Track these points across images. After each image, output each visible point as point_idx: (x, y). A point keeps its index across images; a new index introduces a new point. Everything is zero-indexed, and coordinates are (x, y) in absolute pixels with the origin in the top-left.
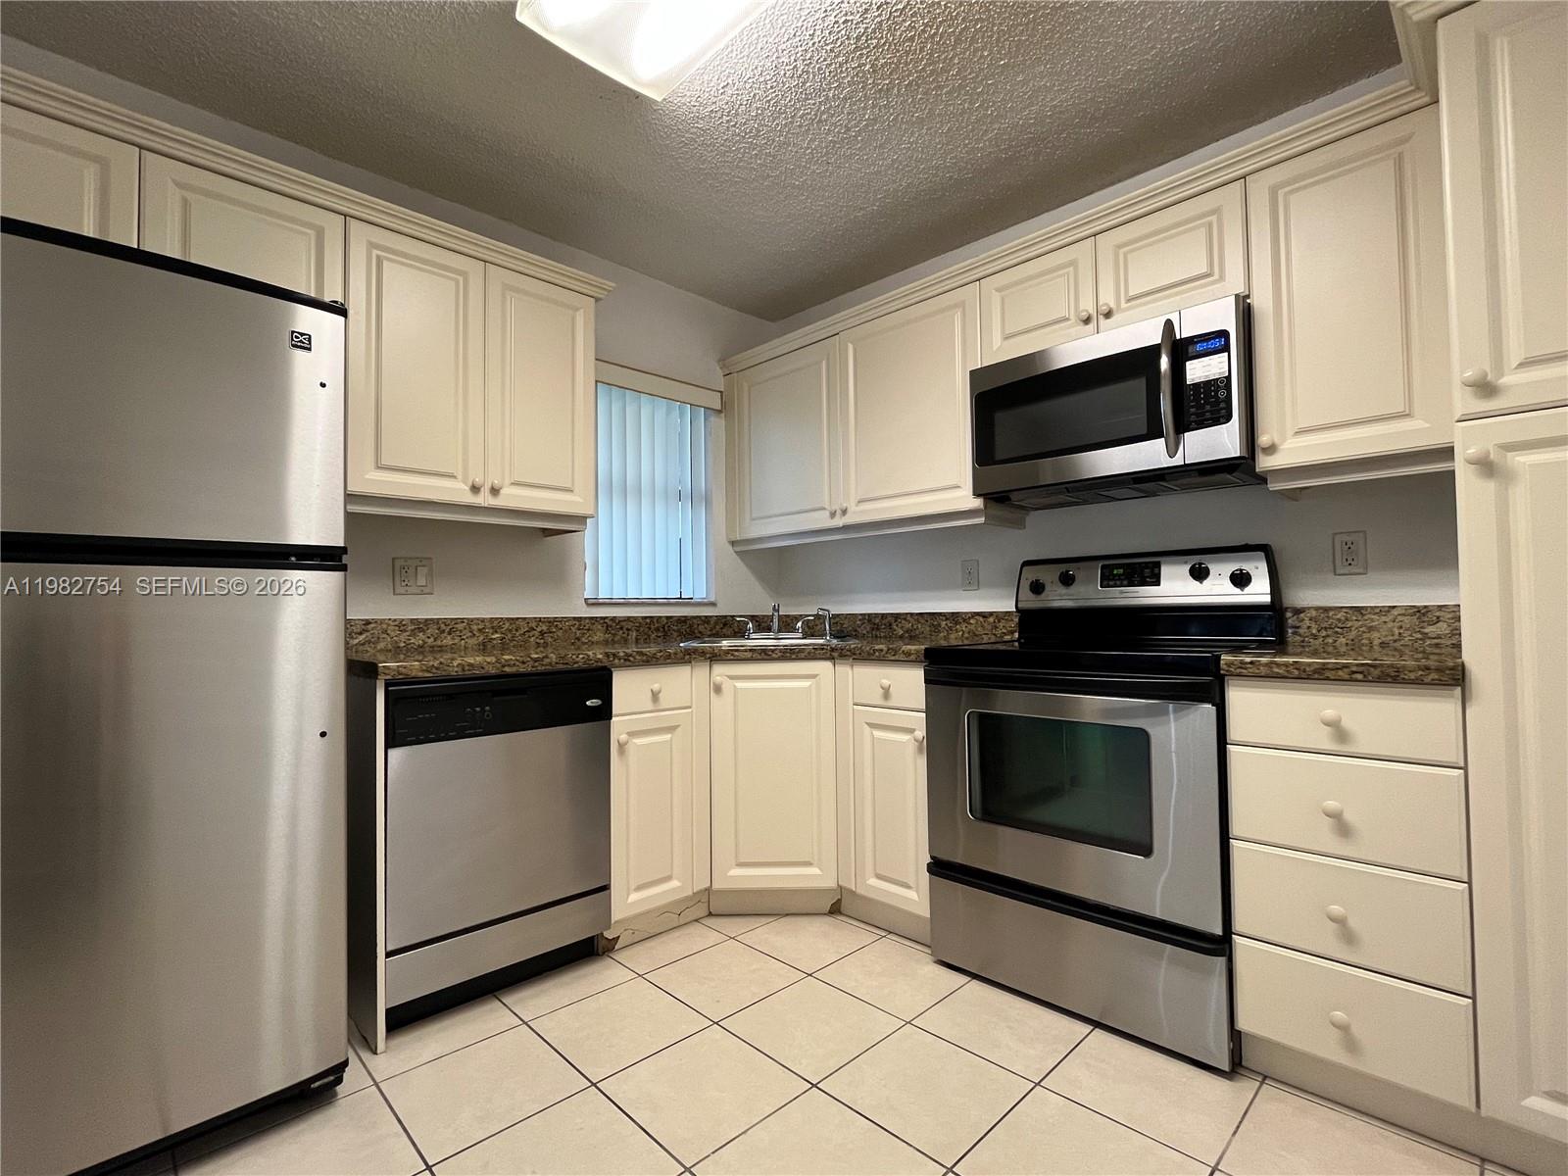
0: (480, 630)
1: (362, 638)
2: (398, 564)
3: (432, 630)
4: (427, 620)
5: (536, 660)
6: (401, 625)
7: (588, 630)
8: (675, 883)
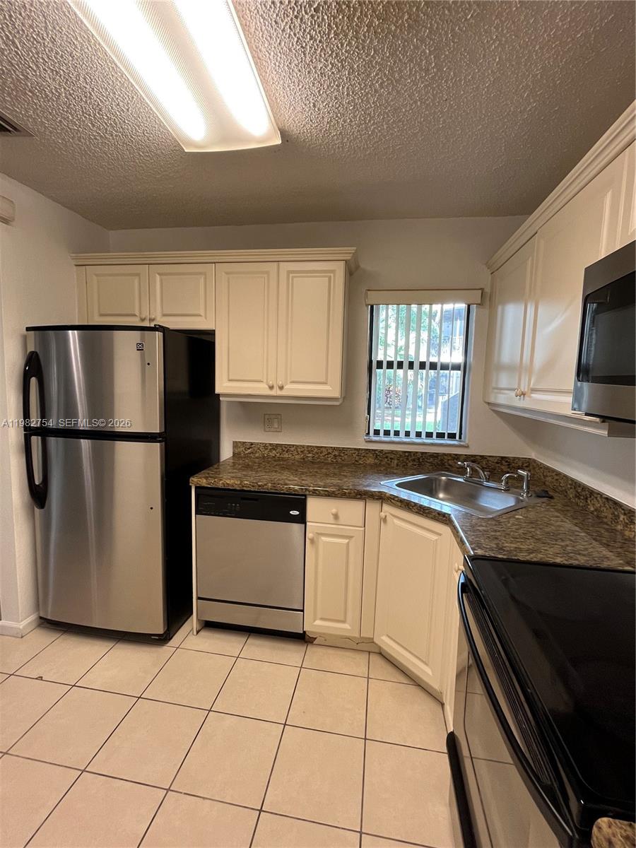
0: (302, 452)
1: (249, 450)
2: (267, 417)
3: (279, 450)
4: (277, 444)
5: (259, 486)
6: (265, 446)
7: (364, 456)
8: (346, 626)
